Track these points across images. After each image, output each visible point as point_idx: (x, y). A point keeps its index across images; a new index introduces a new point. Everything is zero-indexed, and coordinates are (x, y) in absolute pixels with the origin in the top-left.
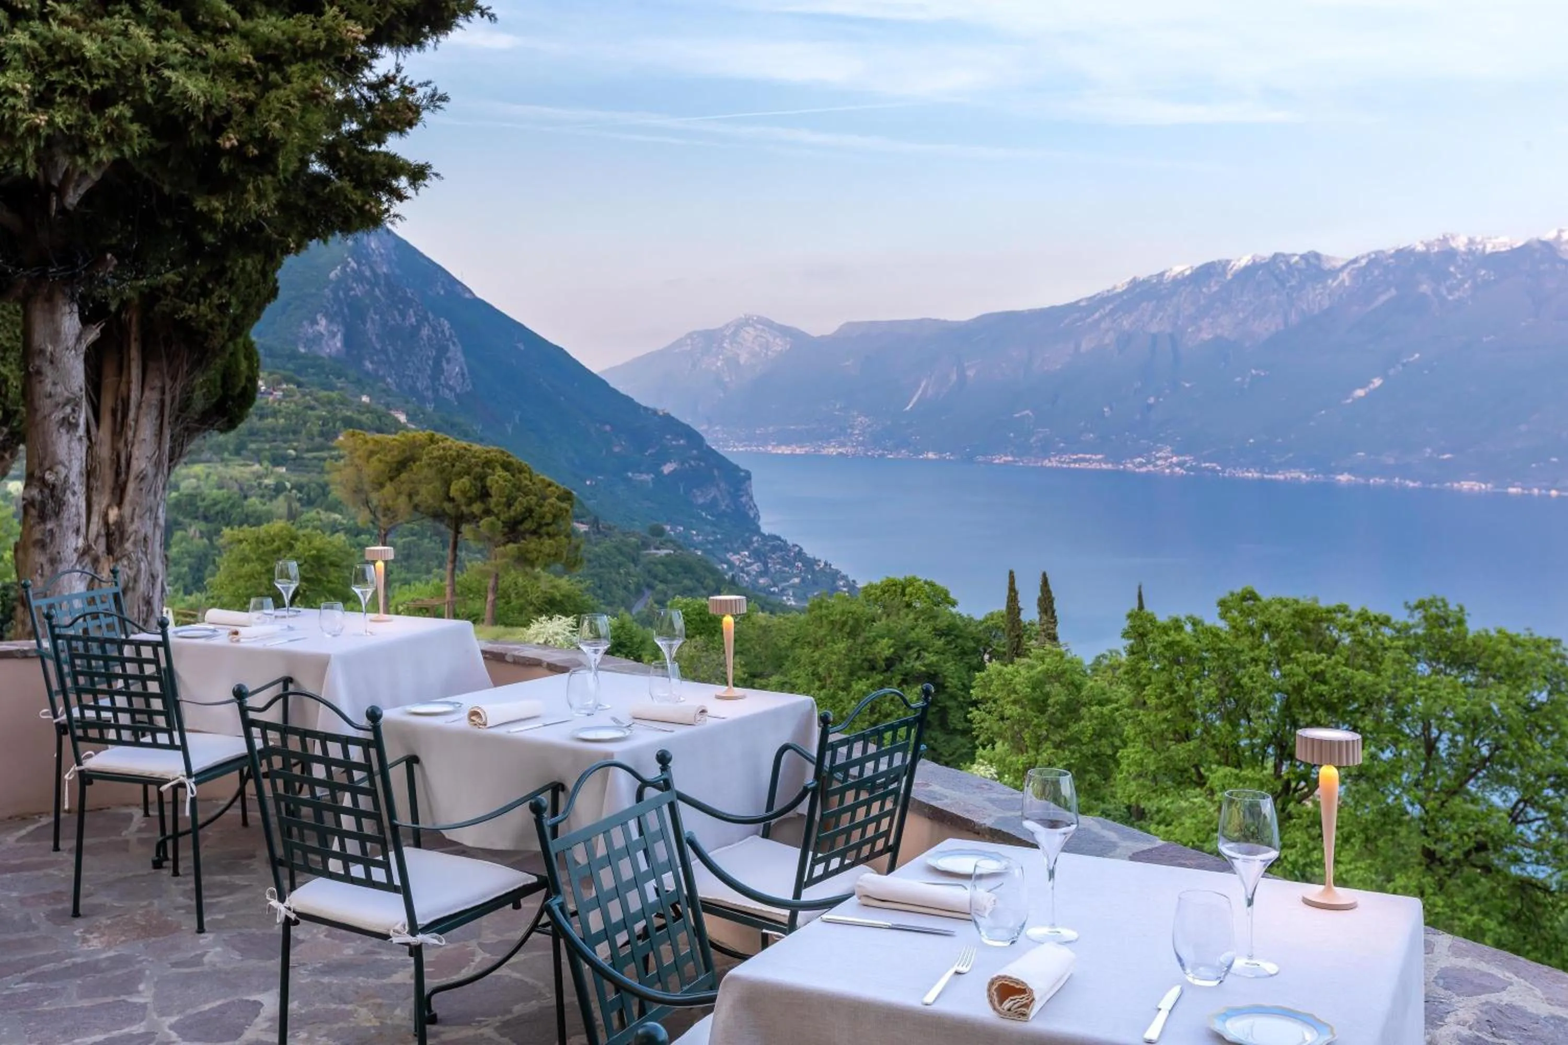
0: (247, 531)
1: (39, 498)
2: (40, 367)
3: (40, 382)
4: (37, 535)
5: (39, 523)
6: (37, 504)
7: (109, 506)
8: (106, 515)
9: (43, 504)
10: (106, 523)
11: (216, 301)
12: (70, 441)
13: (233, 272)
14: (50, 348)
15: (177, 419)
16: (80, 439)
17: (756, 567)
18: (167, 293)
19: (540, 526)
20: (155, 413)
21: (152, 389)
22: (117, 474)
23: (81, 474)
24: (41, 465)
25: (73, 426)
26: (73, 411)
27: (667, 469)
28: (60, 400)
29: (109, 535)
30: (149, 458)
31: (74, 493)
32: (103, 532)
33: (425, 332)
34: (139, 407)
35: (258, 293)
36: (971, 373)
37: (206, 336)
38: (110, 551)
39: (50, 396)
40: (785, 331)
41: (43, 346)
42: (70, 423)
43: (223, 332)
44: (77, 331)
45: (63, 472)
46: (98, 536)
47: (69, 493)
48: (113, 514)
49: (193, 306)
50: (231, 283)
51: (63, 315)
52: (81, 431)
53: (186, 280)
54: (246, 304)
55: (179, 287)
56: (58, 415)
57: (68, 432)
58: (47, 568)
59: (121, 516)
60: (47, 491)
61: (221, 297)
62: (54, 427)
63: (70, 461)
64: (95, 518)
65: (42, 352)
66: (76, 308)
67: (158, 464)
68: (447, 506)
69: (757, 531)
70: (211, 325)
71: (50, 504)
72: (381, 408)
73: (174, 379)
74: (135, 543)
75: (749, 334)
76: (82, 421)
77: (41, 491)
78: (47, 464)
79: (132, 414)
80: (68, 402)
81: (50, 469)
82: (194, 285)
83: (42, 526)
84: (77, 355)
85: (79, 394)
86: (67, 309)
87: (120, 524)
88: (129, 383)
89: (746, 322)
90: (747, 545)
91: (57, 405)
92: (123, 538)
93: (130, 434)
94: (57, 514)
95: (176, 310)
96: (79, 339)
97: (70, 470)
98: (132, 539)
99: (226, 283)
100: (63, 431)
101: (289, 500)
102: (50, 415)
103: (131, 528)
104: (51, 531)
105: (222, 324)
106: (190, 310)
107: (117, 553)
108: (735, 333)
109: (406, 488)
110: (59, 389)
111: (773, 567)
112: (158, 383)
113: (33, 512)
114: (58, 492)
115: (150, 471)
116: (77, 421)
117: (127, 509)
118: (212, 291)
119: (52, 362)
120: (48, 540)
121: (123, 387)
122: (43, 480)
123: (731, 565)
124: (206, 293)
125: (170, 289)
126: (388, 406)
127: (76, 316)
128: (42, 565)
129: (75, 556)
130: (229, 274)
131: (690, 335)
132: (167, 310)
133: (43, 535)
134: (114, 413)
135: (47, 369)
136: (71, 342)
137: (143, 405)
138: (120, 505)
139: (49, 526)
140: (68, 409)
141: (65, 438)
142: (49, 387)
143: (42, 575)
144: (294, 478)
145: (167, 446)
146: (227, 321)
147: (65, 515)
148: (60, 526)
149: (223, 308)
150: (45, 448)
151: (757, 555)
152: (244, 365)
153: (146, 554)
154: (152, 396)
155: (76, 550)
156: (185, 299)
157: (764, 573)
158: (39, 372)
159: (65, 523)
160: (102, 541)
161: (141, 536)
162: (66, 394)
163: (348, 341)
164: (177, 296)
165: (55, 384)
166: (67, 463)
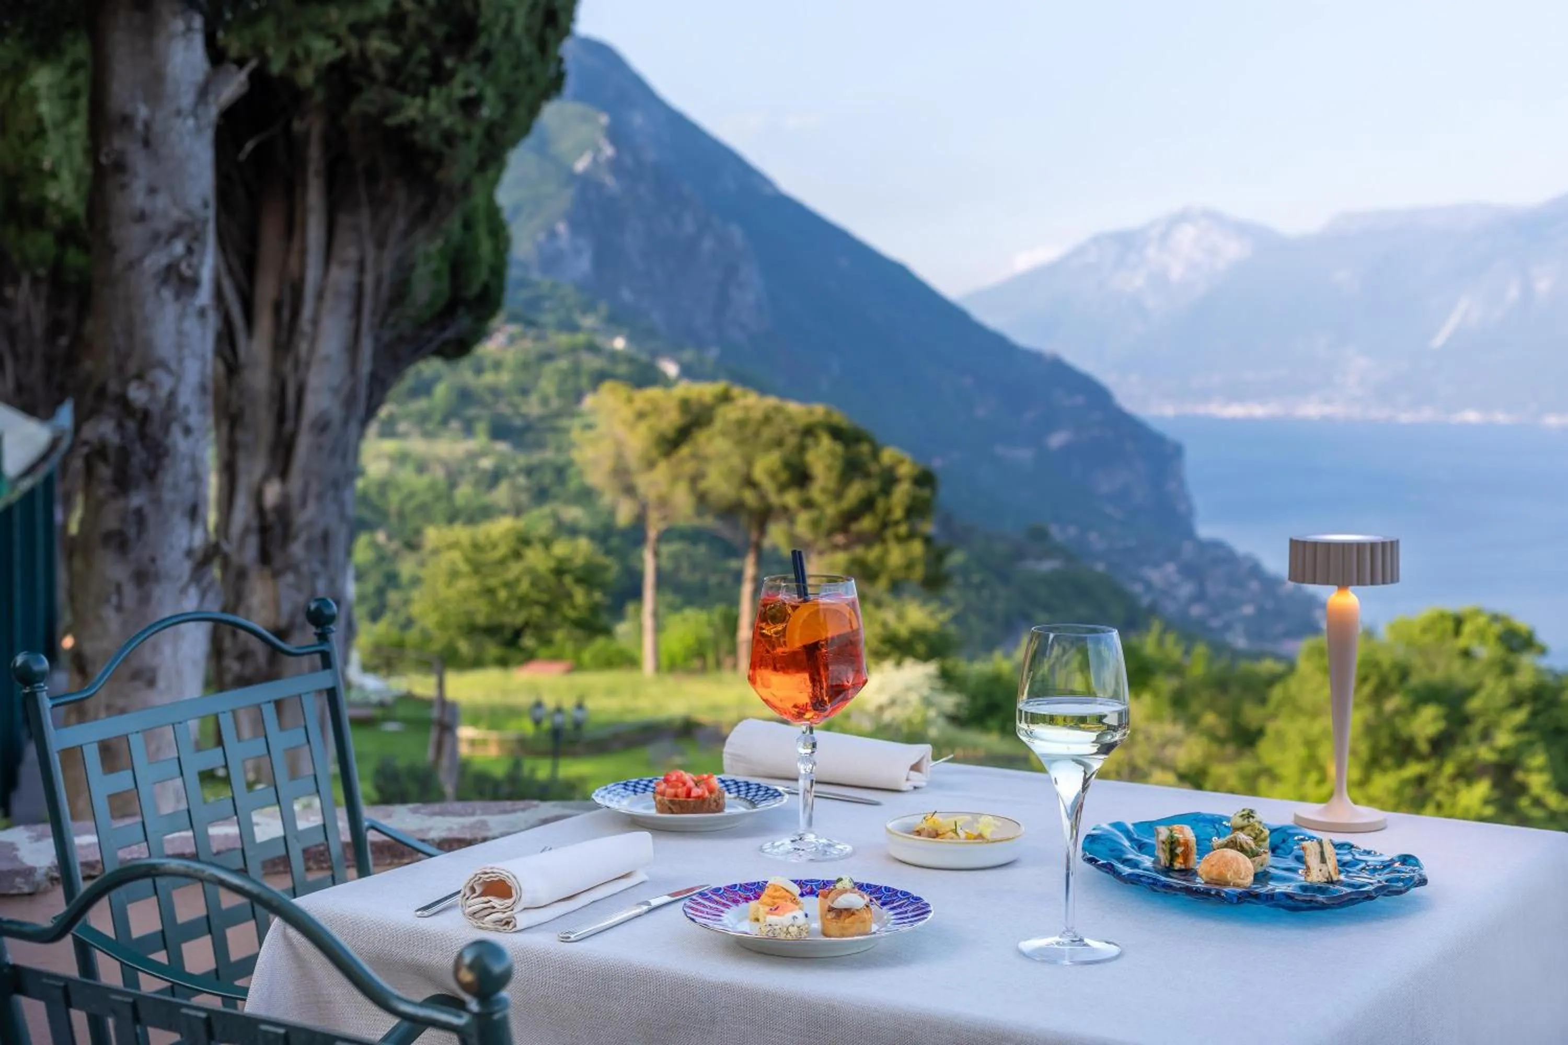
0: (461, 533)
1: (114, 439)
2: (122, 153)
3: (123, 187)
4: (111, 522)
5: (114, 496)
6: (112, 457)
7: (266, 478)
8: (259, 495)
9: (124, 452)
10: (260, 509)
11: (458, 92)
12: (181, 317)
13: (491, 35)
14: (143, 112)
15: (385, 317)
16: (202, 313)
17: (1186, 590)
18: (372, 79)
19: (885, 525)
20: (346, 308)
21: (344, 264)
22: (281, 418)
23: (203, 389)
24: (121, 368)
25: (188, 285)
26: (190, 250)
27: (1057, 440)
28: (163, 226)
29: (264, 530)
30: (335, 391)
31: (187, 431)
32: (255, 523)
33: (707, 244)
34: (320, 296)
35: (531, 81)
36: (1543, 286)
37: (438, 159)
38: (265, 557)
39: (142, 217)
40: (1242, 229)
41: (128, 110)
42: (182, 279)
43: (468, 154)
44: (200, 77)
45: (166, 383)
46: (246, 531)
47: (176, 432)
48: (272, 493)
49: (419, 101)
50: (486, 57)
51: (172, 37)
52: (204, 296)
53: (408, 53)
54: (509, 100)
55: (395, 67)
56: (156, 260)
57: (178, 297)
58: (130, 592)
59: (285, 497)
60: (131, 425)
61: (467, 85)
62: (148, 287)
63: (181, 361)
64: (243, 502)
65: (127, 120)
66: (198, 22)
67: (349, 402)
68: (749, 497)
69: (1189, 534)
70: (449, 138)
71: (139, 456)
72: (644, 357)
73: (381, 245)
74: (309, 545)
75: (1186, 234)
76: (206, 275)
77: (120, 426)
78: (132, 367)
79: (307, 311)
80: (178, 230)
81: (140, 377)
82: (422, 62)
83: (120, 503)
84: (199, 130)
85: (201, 213)
86: (179, 25)
87: (283, 509)
88: (303, 252)
89: (1182, 217)
90: (1173, 555)
91: (156, 237)
92: (287, 536)
93: (303, 347)
94: (152, 475)
95: (387, 111)
96: (203, 93)
97: (179, 378)
98: (303, 537)
99: (477, 59)
100: (167, 294)
101: (515, 488)
102: (141, 259)
103: (302, 517)
104: (139, 513)
105: (468, 137)
106: (412, 109)
107: (278, 562)
108: (1165, 236)
109: (690, 467)
110: (162, 201)
111: (1214, 589)
112: (352, 253)
113: (105, 471)
114: (154, 428)
115: (337, 413)
116: (197, 271)
117: (296, 483)
118: (451, 75)
119: (146, 143)
120: (132, 532)
121: (294, 261)
122: (124, 402)
123: (1149, 586)
124: (440, 76)
125: (378, 70)
126: (655, 354)
127: (198, 41)
128: (119, 588)
129: (186, 567)
130: (483, 41)
131: (1096, 240)
132: (372, 110)
133: (123, 520)
134: (277, 308)
135: (138, 159)
136: (187, 100)
137: (329, 295)
138: (284, 475)
139: (137, 500)
140: (179, 247)
141: (171, 310)
142: (139, 198)
143: (119, 608)
144: (523, 459)
145: (365, 368)
146: (478, 132)
147: (167, 478)
148: (157, 502)
149: (470, 105)
150: (129, 333)
151: (1189, 571)
152: (486, 247)
153: (325, 563)
154: (343, 277)
155: (189, 553)
156: (403, 89)
157: (1200, 597)
158: (120, 167)
159: (168, 496)
160: (253, 542)
161: (317, 531)
162: (176, 214)
163: (599, 262)
164: (391, 83)
165: (152, 191)
166: (173, 365)
